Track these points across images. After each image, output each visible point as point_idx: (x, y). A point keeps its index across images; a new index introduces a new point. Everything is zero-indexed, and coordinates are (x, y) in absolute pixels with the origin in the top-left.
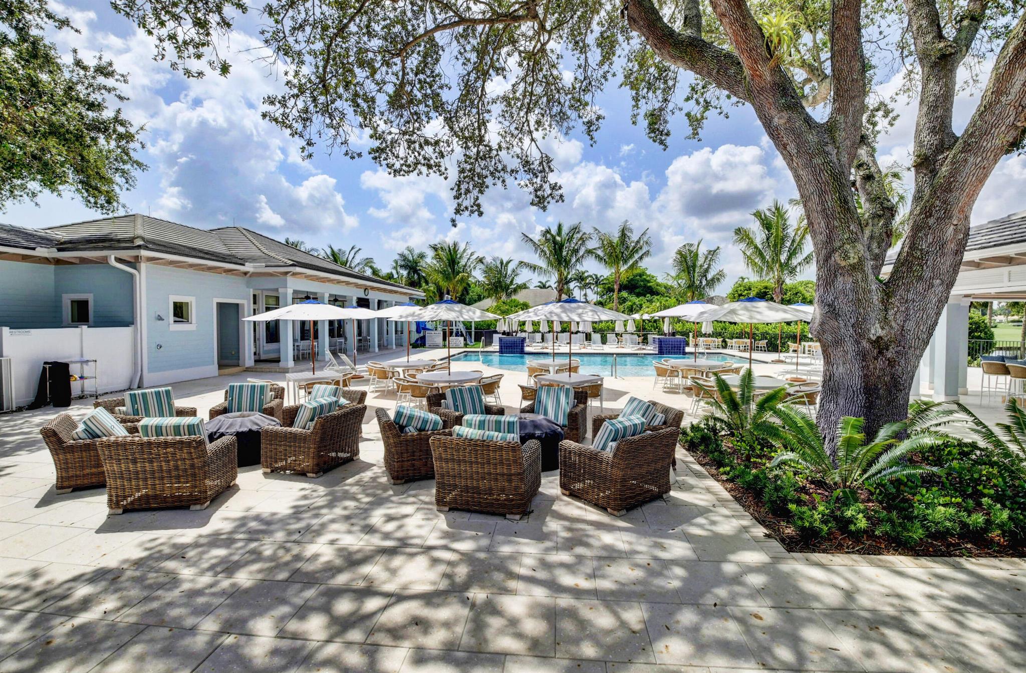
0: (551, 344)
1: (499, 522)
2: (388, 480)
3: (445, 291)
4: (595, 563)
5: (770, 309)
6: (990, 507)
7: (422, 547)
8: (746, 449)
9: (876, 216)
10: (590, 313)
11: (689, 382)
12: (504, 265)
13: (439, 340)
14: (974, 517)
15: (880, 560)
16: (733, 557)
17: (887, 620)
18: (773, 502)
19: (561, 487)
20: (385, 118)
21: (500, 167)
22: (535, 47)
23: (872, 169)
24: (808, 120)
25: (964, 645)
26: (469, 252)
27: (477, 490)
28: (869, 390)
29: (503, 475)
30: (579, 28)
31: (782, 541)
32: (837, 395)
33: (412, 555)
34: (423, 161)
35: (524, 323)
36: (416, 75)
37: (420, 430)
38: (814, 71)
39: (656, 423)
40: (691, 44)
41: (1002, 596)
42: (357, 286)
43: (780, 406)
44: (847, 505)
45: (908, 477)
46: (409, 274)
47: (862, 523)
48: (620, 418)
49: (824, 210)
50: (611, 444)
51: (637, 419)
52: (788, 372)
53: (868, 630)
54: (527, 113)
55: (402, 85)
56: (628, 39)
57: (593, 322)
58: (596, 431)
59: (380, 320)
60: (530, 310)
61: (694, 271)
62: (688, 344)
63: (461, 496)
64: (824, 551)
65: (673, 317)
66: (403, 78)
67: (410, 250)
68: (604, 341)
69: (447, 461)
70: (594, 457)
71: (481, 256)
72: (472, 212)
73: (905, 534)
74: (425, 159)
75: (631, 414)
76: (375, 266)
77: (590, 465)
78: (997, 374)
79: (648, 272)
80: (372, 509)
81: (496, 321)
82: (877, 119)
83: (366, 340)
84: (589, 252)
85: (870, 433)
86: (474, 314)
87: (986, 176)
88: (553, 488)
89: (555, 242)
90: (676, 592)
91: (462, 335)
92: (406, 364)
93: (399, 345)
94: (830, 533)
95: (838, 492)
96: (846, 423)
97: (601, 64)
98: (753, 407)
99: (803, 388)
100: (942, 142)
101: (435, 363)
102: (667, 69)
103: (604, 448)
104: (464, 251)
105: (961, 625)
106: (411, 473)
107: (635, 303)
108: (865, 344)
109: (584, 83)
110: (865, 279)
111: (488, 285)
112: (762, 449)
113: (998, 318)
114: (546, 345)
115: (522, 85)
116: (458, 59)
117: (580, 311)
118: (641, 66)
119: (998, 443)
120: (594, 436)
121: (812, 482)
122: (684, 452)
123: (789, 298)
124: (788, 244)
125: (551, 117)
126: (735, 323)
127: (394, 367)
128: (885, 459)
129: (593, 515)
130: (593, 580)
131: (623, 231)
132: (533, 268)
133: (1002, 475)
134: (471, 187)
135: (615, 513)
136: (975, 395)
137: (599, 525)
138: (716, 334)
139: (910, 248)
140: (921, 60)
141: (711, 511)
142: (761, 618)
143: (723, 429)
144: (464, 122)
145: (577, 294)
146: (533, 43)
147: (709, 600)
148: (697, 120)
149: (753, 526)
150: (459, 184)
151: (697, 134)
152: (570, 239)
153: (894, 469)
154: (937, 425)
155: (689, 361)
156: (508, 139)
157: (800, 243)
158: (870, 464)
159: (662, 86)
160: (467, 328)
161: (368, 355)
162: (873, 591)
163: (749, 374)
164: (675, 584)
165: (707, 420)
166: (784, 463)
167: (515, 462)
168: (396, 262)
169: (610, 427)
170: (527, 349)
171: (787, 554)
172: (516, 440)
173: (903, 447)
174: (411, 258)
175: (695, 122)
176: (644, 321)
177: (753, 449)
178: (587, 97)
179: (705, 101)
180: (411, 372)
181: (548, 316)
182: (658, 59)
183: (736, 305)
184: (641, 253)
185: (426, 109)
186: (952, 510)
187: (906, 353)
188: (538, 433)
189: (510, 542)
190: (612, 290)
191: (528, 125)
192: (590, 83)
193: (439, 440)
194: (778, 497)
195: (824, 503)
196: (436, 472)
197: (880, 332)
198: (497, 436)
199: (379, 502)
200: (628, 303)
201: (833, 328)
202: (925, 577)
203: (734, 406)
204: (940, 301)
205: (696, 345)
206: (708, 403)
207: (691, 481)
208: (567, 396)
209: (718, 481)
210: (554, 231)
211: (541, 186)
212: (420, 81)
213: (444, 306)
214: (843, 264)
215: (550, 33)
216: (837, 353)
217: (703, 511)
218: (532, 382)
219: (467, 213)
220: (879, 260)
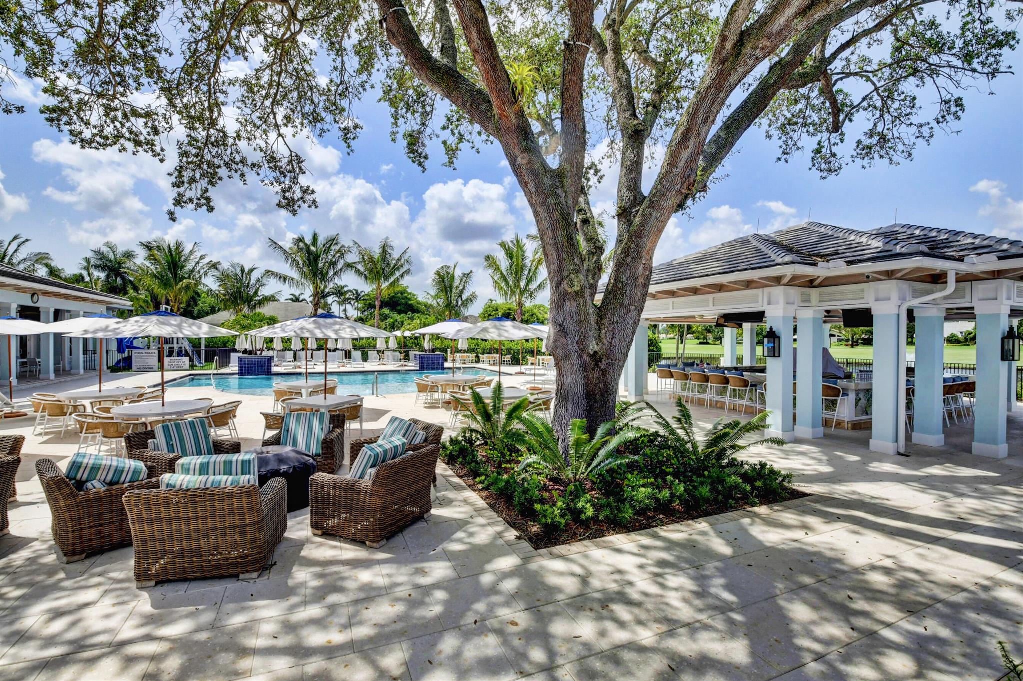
0: (304, 362)
1: (231, 586)
2: (58, 558)
3: (164, 300)
4: (351, 609)
5: (514, 327)
6: (672, 482)
7: (110, 645)
8: (498, 456)
9: (591, 253)
10: (348, 330)
11: (448, 397)
12: (246, 273)
13: (154, 361)
14: (663, 492)
15: (604, 541)
16: (489, 567)
17: (614, 596)
18: (522, 504)
19: (312, 526)
20: (68, 71)
21: (238, 159)
22: (284, 35)
23: (588, 215)
24: (544, 164)
25: (667, 604)
26: (198, 254)
27: (198, 552)
28: (589, 395)
29: (235, 527)
30: (335, 29)
31: (530, 540)
32: (567, 401)
33: (93, 660)
34: (127, 135)
35: (271, 340)
36: (122, 27)
37: (111, 483)
38: (547, 124)
39: (418, 440)
40: (447, 73)
41: (685, 554)
42: (18, 289)
43: (524, 414)
44: (578, 497)
45: (619, 466)
46: (108, 276)
47: (590, 512)
48: (380, 442)
49: (556, 244)
50: (370, 470)
51: (398, 440)
52: (528, 383)
53: (600, 610)
54: (273, 104)
55: (99, 35)
56: (387, 55)
57: (353, 339)
58: (353, 457)
59: (58, 337)
60: (276, 325)
61: (451, 291)
62: (446, 360)
63: (174, 563)
64: (563, 543)
65: (432, 335)
66: (100, 27)
67: (112, 248)
68: (365, 358)
69: (151, 521)
70: (351, 487)
71: (215, 261)
72: (199, 206)
73: (620, 515)
74: (131, 132)
75: (391, 436)
76: (53, 264)
77: (346, 498)
78: (665, 377)
79: (409, 290)
80: (27, 606)
81: (235, 337)
82: (589, 175)
83: (34, 363)
84: (349, 266)
85: (591, 430)
86: (202, 329)
87: (663, 227)
88: (302, 529)
89: (309, 252)
90: (439, 618)
91: (187, 354)
92: (98, 394)
93: (90, 367)
94: (567, 524)
95: (571, 487)
96: (574, 424)
97: (359, 72)
98: (503, 415)
99: (541, 396)
100: (635, 198)
101: (142, 391)
102: (425, 95)
103: (361, 477)
104: (192, 252)
105: (663, 586)
106: (96, 543)
107: (396, 320)
108: (585, 357)
109: (341, 88)
110: (585, 304)
111: (225, 295)
112: (511, 455)
113: (662, 336)
114: (299, 364)
115: (268, 72)
116: (183, 23)
117: (337, 327)
118: (400, 85)
119: (672, 432)
120: (352, 462)
121: (550, 480)
122: (444, 466)
123: (529, 318)
124: (526, 273)
125: (303, 115)
126: (486, 340)
127: (76, 399)
128: (602, 453)
129: (350, 552)
130: (349, 630)
131: (384, 247)
132: (284, 278)
133: (676, 456)
134: (198, 176)
135: (375, 544)
136: (653, 393)
137: (355, 563)
138: (471, 350)
139: (615, 280)
140: (622, 131)
141: (469, 523)
142: (516, 624)
143: (478, 439)
144: (190, 98)
145: (335, 309)
146: (282, 30)
147: (469, 618)
148: (452, 150)
149: (506, 530)
150: (180, 170)
151: (452, 163)
152: (327, 251)
153: (609, 460)
154: (633, 420)
155: (448, 376)
156: (249, 129)
157: (535, 273)
158: (592, 459)
159: (420, 110)
160: (194, 346)
161: (37, 384)
162: (601, 571)
163: (499, 386)
164: (437, 609)
165: (465, 432)
166: (529, 465)
167: (251, 509)
168: (88, 260)
169: (369, 452)
170: (275, 369)
171: (534, 552)
172: (252, 482)
173: (614, 442)
174: (112, 256)
175: (451, 152)
176: (405, 338)
177: (503, 455)
178: (344, 103)
179: (459, 133)
180: (103, 405)
181: (299, 332)
182: (416, 82)
183: (487, 324)
184: (402, 271)
185: (135, 73)
186: (649, 490)
187: (613, 365)
188: (284, 468)
189: (243, 609)
190: (374, 307)
191: (275, 118)
192: (347, 89)
193: (138, 496)
194: (526, 499)
195: (561, 498)
196: (134, 538)
197: (596, 348)
198: (225, 480)
199: (38, 592)
200: (390, 320)
201: (563, 345)
202: (635, 550)
203: (487, 417)
204: (634, 323)
205: (454, 361)
206: (465, 416)
207: (451, 494)
208: (321, 421)
209: (474, 490)
210: (308, 240)
211: (290, 188)
212: (127, 37)
213: (154, 318)
214: (570, 290)
215: (302, 23)
216: (566, 365)
217: (461, 524)
218: (280, 407)
219: (191, 206)
220: (593, 287)
